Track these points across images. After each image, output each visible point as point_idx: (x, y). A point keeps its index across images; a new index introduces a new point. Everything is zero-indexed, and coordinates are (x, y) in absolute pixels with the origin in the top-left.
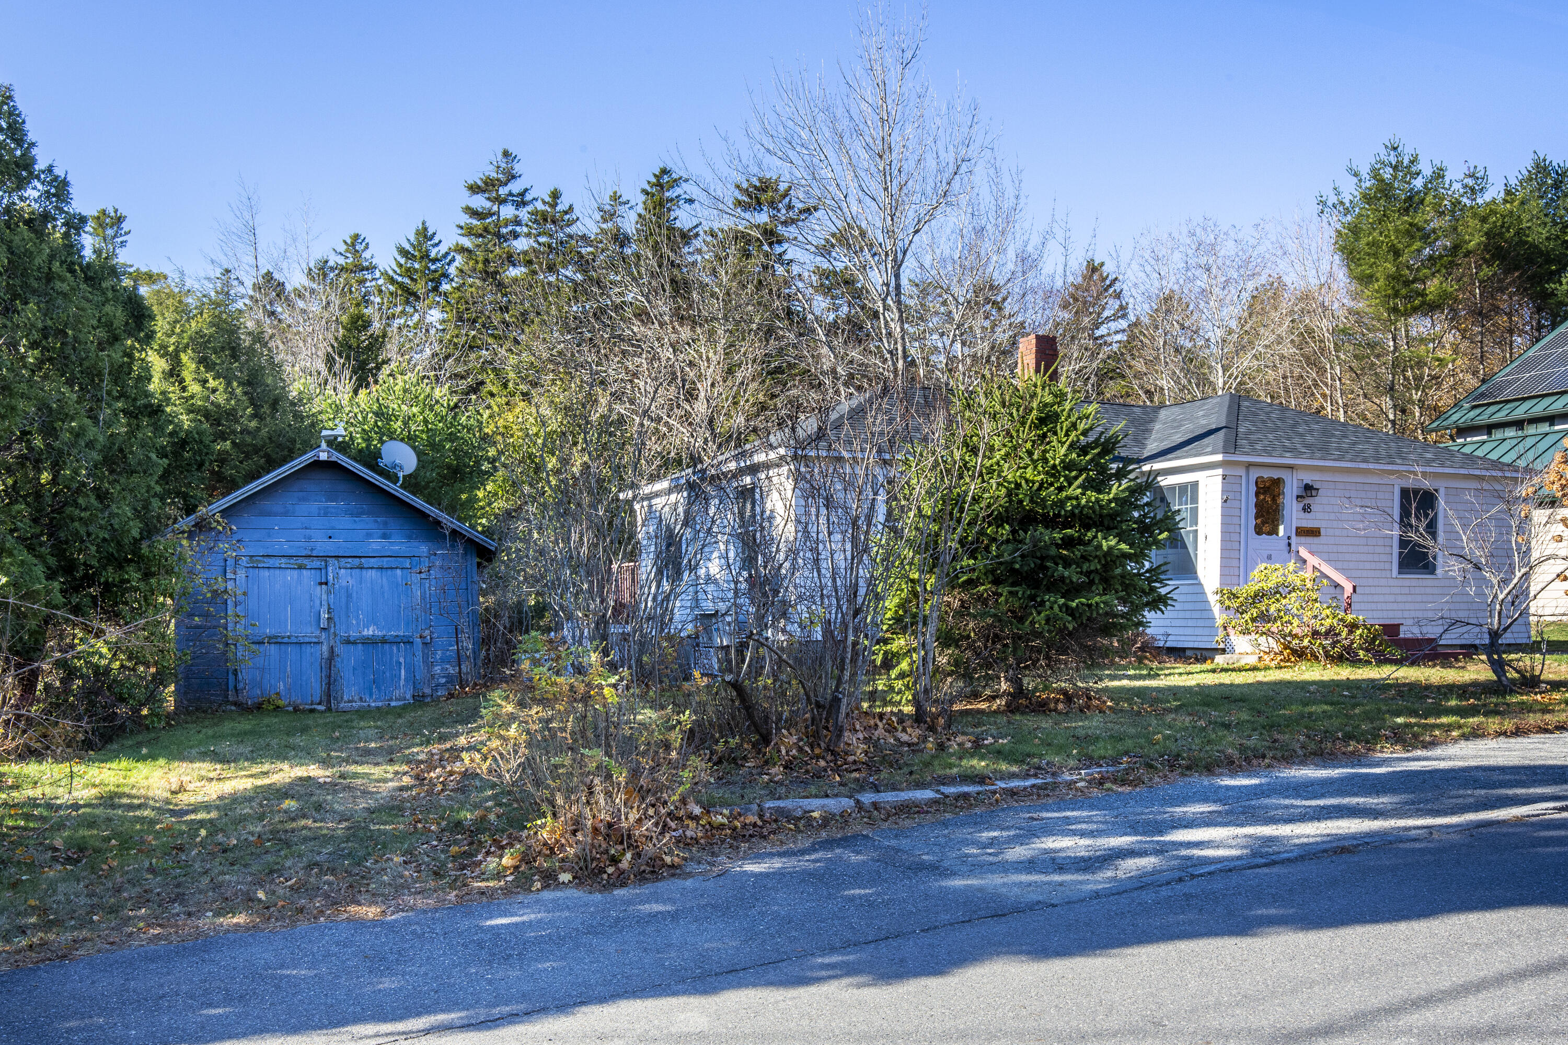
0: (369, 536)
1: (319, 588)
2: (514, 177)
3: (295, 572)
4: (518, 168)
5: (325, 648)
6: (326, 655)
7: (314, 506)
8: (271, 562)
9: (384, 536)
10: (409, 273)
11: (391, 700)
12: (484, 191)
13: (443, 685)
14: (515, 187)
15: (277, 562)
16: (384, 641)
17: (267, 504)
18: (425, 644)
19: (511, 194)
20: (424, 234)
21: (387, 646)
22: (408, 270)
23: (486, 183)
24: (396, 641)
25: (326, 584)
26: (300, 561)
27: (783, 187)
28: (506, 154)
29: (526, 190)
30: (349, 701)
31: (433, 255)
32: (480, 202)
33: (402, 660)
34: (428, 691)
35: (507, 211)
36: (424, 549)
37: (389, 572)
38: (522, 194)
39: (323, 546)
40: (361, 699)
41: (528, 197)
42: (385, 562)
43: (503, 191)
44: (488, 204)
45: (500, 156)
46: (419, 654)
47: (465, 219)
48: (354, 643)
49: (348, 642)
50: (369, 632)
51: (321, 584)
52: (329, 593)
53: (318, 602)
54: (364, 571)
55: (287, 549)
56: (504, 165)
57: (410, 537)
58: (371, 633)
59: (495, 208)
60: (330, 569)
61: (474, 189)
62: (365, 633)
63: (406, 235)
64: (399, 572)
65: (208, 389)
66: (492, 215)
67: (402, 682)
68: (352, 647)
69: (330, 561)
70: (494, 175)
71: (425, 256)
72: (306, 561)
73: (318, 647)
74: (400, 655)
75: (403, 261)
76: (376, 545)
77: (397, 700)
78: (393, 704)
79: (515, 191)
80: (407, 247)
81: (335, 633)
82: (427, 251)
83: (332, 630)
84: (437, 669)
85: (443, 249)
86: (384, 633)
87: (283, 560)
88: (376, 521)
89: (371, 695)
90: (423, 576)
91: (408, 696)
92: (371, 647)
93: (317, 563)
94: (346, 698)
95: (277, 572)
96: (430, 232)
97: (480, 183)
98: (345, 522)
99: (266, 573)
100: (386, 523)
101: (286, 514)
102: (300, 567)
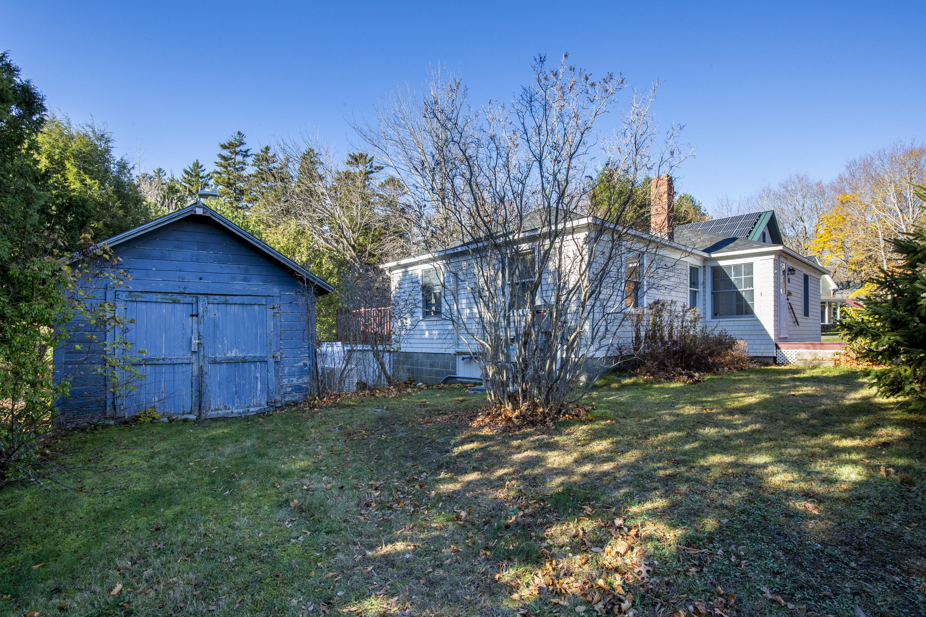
0: (233, 279)
1: (190, 319)
2: (242, 144)
3: (170, 306)
4: (245, 140)
5: (195, 367)
6: (196, 373)
7: (187, 253)
8: (148, 297)
9: (245, 280)
10: (189, 182)
11: (250, 406)
12: (229, 148)
13: (290, 393)
14: (243, 148)
15: (154, 297)
16: (244, 361)
17: (146, 249)
18: (277, 362)
19: (241, 151)
20: (197, 165)
21: (246, 365)
22: (189, 180)
23: (229, 144)
24: (253, 361)
25: (197, 316)
26: (175, 297)
27: (370, 156)
28: (239, 133)
29: (248, 150)
30: (216, 410)
31: (201, 175)
32: (226, 153)
33: (258, 375)
34: (278, 398)
35: (239, 158)
36: (276, 290)
37: (249, 307)
38: (246, 152)
39: (194, 286)
40: (225, 408)
41: (249, 153)
42: (246, 300)
43: (238, 149)
44: (230, 154)
45: (236, 134)
46: (272, 370)
47: (219, 160)
48: (220, 363)
49: (215, 362)
50: (232, 354)
51: (192, 316)
52: (199, 323)
53: (190, 330)
54: (229, 306)
55: (162, 287)
56: (238, 138)
57: (265, 281)
58: (233, 355)
59: (233, 156)
60: (200, 304)
61: (224, 147)
62: (229, 355)
63: (189, 165)
64: (256, 307)
65: (86, 185)
66: (231, 159)
67: (258, 393)
68: (218, 366)
69: (201, 297)
70: (233, 142)
71: (197, 175)
72: (179, 297)
73: (189, 367)
74: (257, 371)
75: (186, 176)
76: (238, 286)
77: (254, 406)
78: (251, 409)
79: (243, 150)
80: (189, 170)
81: (204, 356)
82: (199, 173)
83: (202, 353)
84: (285, 381)
85: (206, 173)
86: (244, 354)
87: (159, 296)
88: (239, 268)
89: (233, 404)
90: (275, 311)
91: (263, 403)
92: (233, 365)
93: (189, 299)
94: (212, 407)
95: (154, 305)
96: (200, 165)
97: (226, 144)
98: (214, 267)
99: (144, 306)
100: (246, 270)
101: (162, 258)
102: (175, 302)
